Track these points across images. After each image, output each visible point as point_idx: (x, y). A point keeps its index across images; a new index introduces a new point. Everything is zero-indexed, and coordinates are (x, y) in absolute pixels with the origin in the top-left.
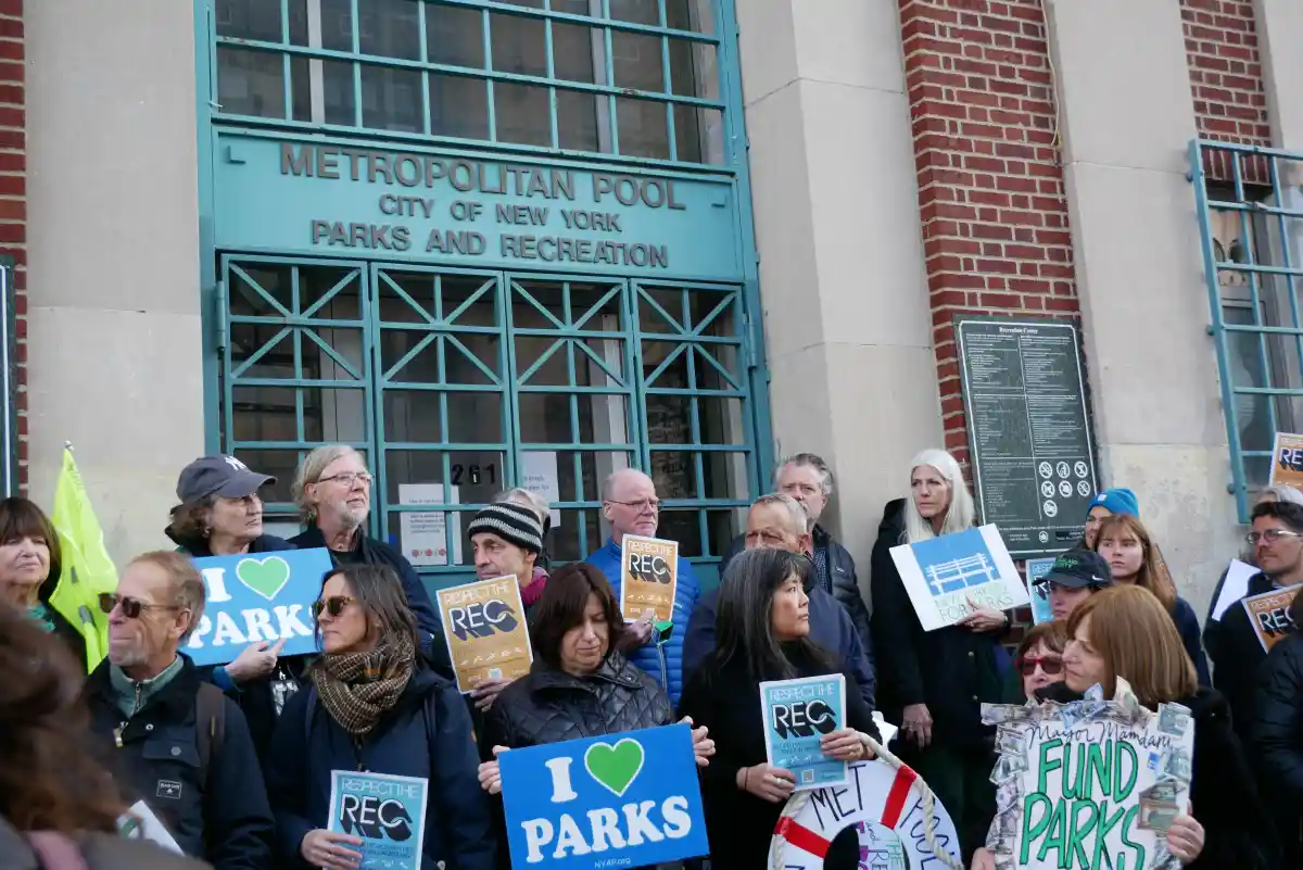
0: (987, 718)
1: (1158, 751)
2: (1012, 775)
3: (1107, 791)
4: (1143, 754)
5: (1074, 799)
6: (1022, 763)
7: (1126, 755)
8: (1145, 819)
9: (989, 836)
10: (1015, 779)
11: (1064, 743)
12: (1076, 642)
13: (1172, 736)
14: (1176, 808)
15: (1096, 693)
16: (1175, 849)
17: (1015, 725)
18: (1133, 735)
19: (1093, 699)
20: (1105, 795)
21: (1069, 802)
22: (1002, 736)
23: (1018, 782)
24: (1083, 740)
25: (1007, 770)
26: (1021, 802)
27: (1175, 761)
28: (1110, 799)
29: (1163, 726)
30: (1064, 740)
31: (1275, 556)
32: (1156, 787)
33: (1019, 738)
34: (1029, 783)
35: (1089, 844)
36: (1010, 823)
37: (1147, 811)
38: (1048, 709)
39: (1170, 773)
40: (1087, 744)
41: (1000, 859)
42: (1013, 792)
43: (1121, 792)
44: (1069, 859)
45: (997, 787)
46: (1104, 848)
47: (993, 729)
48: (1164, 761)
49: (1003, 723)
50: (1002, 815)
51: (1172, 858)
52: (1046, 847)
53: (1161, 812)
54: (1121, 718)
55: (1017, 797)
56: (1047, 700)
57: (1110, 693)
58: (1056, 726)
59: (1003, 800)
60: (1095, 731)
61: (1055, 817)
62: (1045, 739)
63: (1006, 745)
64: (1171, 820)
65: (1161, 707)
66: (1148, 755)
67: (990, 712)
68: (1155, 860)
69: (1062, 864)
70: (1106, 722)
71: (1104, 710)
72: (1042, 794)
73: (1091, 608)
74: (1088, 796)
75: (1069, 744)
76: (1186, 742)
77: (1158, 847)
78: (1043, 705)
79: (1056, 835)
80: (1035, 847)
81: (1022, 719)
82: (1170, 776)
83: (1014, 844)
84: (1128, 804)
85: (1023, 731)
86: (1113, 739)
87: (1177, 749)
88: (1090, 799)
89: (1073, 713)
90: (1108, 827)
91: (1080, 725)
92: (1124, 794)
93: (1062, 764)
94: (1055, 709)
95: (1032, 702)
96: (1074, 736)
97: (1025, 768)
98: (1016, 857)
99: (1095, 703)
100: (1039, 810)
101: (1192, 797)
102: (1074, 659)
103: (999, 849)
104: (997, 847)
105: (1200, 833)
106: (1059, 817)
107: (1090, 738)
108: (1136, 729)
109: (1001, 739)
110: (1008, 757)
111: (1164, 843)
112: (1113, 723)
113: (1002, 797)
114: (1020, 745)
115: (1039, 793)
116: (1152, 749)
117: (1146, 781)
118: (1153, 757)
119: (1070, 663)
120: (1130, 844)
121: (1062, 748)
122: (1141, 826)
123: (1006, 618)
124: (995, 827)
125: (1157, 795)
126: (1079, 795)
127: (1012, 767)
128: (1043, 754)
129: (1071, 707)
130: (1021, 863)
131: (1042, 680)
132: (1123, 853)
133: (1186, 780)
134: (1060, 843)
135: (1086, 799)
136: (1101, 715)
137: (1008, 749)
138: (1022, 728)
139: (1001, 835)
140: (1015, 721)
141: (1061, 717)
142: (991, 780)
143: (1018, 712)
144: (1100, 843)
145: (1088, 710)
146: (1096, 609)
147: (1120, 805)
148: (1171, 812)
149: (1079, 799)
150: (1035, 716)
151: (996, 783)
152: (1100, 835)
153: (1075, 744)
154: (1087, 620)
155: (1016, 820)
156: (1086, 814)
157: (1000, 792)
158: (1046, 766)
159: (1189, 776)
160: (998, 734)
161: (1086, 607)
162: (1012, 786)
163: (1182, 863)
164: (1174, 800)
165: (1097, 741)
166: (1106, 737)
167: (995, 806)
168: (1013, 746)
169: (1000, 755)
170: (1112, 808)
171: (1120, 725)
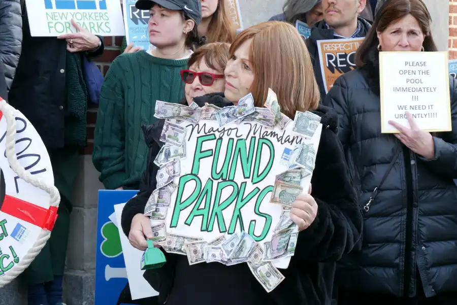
0: (158, 113)
1: (292, 147)
2: (171, 160)
3: (247, 175)
4: (279, 148)
5: (220, 180)
6: (181, 151)
7: (266, 150)
8: (277, 195)
9: (148, 205)
10: (174, 163)
11: (217, 137)
12: (236, 62)
13: (304, 136)
14: (301, 189)
15: (249, 100)
16: (295, 218)
17: (179, 121)
18: (273, 134)
19: (245, 105)
20: (245, 178)
21: (215, 183)
22: (167, 129)
23: (177, 165)
24: (233, 135)
25: (168, 155)
26: (176, 181)
27: (305, 155)
28: (249, 181)
29: (297, 128)
30: (217, 135)
31: (339, 12)
32: (287, 172)
33: (180, 132)
34: (185, 166)
35: (228, 214)
36: (166, 196)
37: (279, 190)
38: (207, 110)
39: (300, 163)
40: (236, 139)
41: (155, 222)
42: (172, 172)
43: (258, 176)
44: (211, 223)
45: (158, 168)
46: (240, 217)
47: (162, 121)
48: (296, 155)
49: (169, 118)
50: (160, 189)
51: (293, 224)
52: (192, 215)
53: (289, 191)
54: (265, 120)
55: (174, 176)
56: (207, 104)
57: (259, 102)
58: (211, 124)
59: (161, 179)
60: (244, 129)
61: (202, 193)
62: (202, 133)
63: (169, 137)
64: (295, 197)
65: (298, 114)
66: (283, 149)
67: (162, 109)
68: (280, 225)
69: (204, 228)
70: (253, 123)
71: (252, 114)
72: (194, 175)
73: (252, 35)
74: (231, 178)
75: (221, 138)
76: (314, 141)
77: (283, 216)
78: (204, 108)
79: (202, 206)
80: (184, 214)
81: (186, 117)
82: (299, 165)
83: (167, 212)
84: (261, 185)
85: (184, 127)
86: (257, 135)
87: (307, 146)
88: (232, 181)
89: (228, 116)
90: (244, 201)
91: (232, 125)
92: (262, 176)
93: (214, 153)
94: (212, 111)
95: (193, 105)
96: (226, 133)
97: (182, 155)
98: (168, 222)
99: (247, 108)
100: (191, 186)
101: (313, 181)
102: (233, 74)
103: (154, 215)
104: (153, 214)
105: (315, 208)
106: (207, 192)
107: (238, 135)
108: (277, 130)
109: (166, 131)
110: (170, 146)
111: (288, 214)
112: (259, 124)
113: (162, 175)
114: (181, 136)
115: (191, 174)
116: (287, 145)
117: (279, 168)
118: (287, 151)
119: (229, 76)
120: (260, 214)
121: (215, 141)
122: (273, 200)
123: (100, 43)
124: (154, 198)
125: (287, 179)
126: (224, 177)
127: (172, 154)
128: (199, 145)
129: (226, 110)
130: (171, 227)
131: (198, 89)
132: (255, 221)
133: (311, 168)
134: (205, 212)
135: (229, 180)
136: (251, 117)
137: (170, 140)
138: (184, 124)
139: (157, 205)
140: (179, 118)
141: (217, 116)
142: (155, 162)
143: (184, 111)
144: (237, 213)
145: (240, 113)
146: (257, 36)
147: (256, 185)
148: (296, 191)
149: (225, 180)
150: (196, 115)
151: (158, 165)
152: (238, 207)
153: (226, 139)
154: (248, 43)
155: (171, 194)
156: (228, 191)
157: (160, 172)
158: (200, 153)
159: (313, 166)
160: (165, 127)
161: (250, 33)
162: (171, 168)
163: (299, 229)
164: (299, 183)
165: (244, 137)
166: (252, 134)
167: (155, 183)
168: (175, 137)
169: (164, 143)
170: (250, 187)
171: (264, 126)
